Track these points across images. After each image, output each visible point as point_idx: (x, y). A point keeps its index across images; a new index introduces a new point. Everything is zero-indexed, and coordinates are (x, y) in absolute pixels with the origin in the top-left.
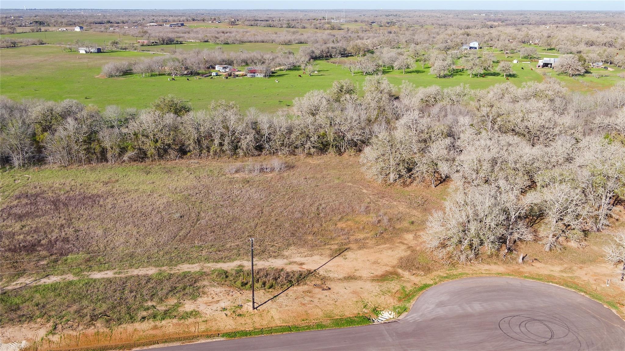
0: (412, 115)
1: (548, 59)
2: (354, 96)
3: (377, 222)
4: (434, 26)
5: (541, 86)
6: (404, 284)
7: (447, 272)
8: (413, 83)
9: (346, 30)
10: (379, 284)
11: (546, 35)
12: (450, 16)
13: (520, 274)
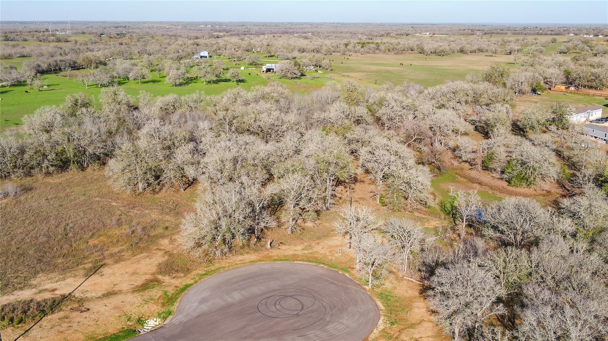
0: (153, 124)
1: (270, 65)
2: (91, 109)
3: (131, 233)
4: (164, 37)
5: (267, 89)
6: (166, 289)
7: (206, 269)
8: (151, 93)
9: (74, 42)
10: (141, 294)
12: (178, 27)
13: (269, 258)
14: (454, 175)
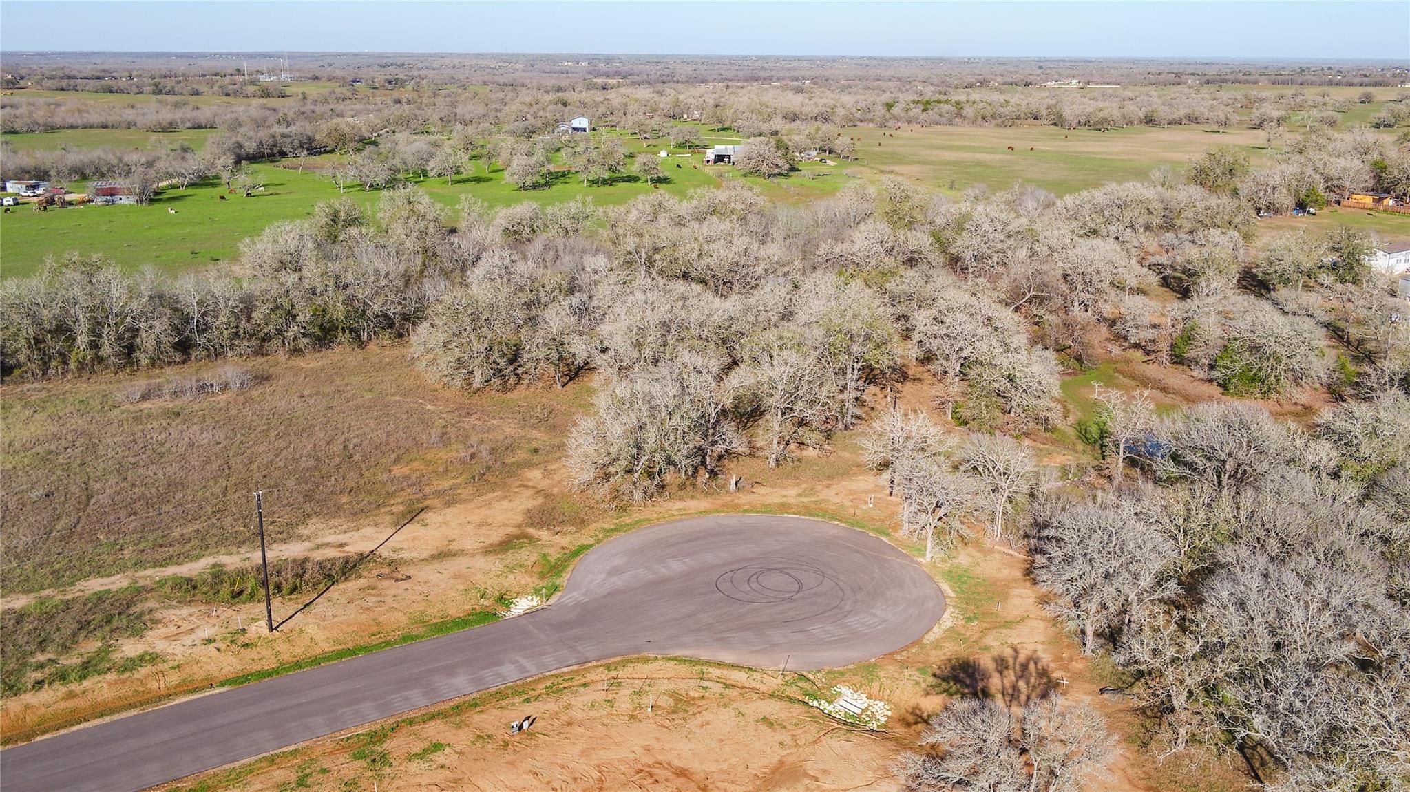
0: (497, 257)
1: (723, 147)
2: (368, 230)
3: (468, 457)
4: (489, 88)
5: (721, 195)
6: (545, 551)
7: (617, 521)
9: (301, 96)
10: (500, 556)
11: (711, 102)
12: (517, 66)
13: (736, 507)
14: (1111, 372)
